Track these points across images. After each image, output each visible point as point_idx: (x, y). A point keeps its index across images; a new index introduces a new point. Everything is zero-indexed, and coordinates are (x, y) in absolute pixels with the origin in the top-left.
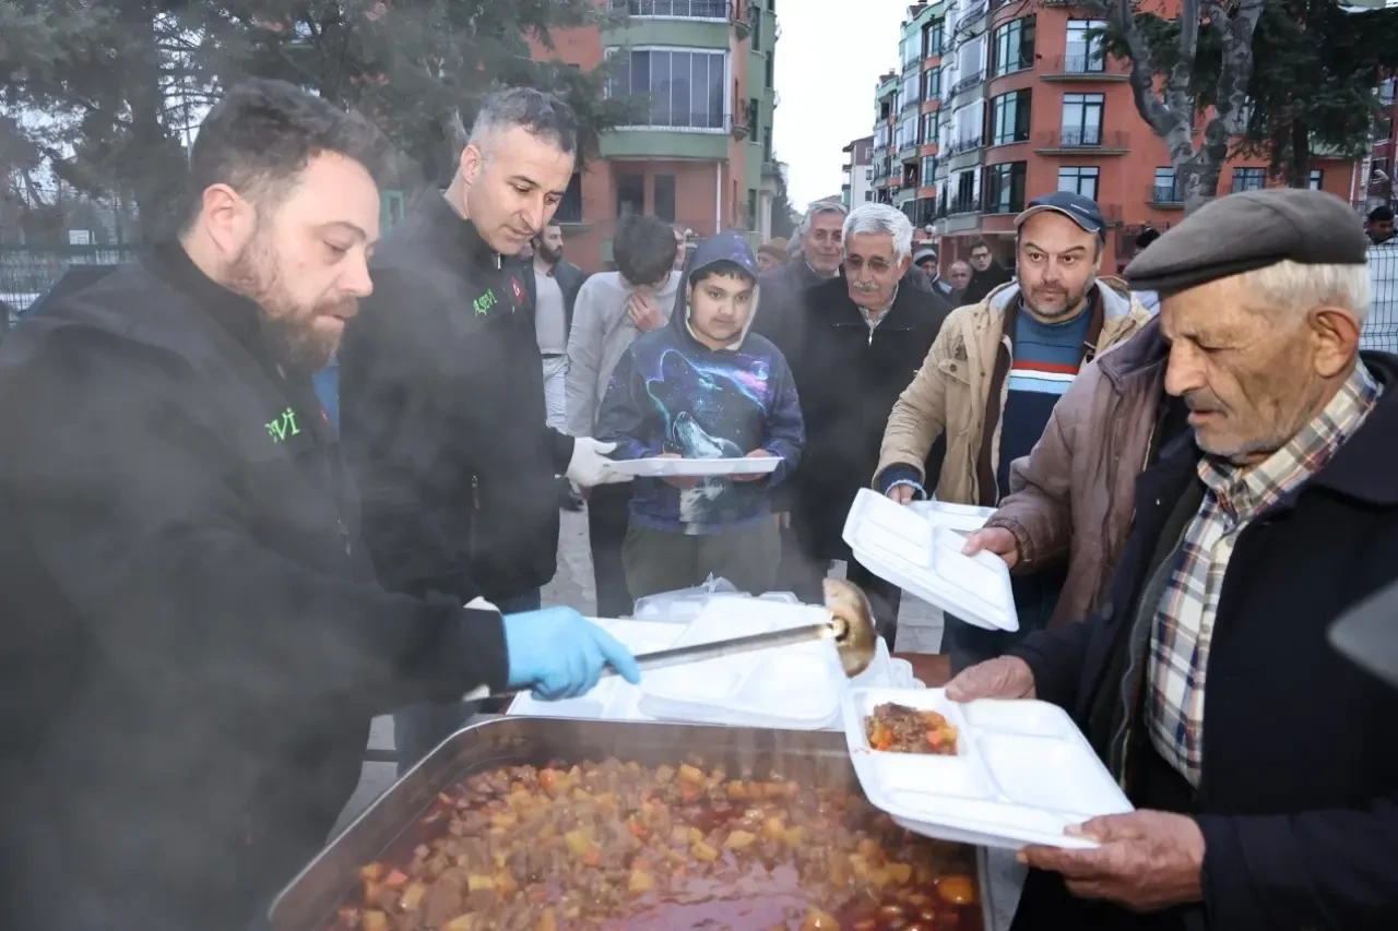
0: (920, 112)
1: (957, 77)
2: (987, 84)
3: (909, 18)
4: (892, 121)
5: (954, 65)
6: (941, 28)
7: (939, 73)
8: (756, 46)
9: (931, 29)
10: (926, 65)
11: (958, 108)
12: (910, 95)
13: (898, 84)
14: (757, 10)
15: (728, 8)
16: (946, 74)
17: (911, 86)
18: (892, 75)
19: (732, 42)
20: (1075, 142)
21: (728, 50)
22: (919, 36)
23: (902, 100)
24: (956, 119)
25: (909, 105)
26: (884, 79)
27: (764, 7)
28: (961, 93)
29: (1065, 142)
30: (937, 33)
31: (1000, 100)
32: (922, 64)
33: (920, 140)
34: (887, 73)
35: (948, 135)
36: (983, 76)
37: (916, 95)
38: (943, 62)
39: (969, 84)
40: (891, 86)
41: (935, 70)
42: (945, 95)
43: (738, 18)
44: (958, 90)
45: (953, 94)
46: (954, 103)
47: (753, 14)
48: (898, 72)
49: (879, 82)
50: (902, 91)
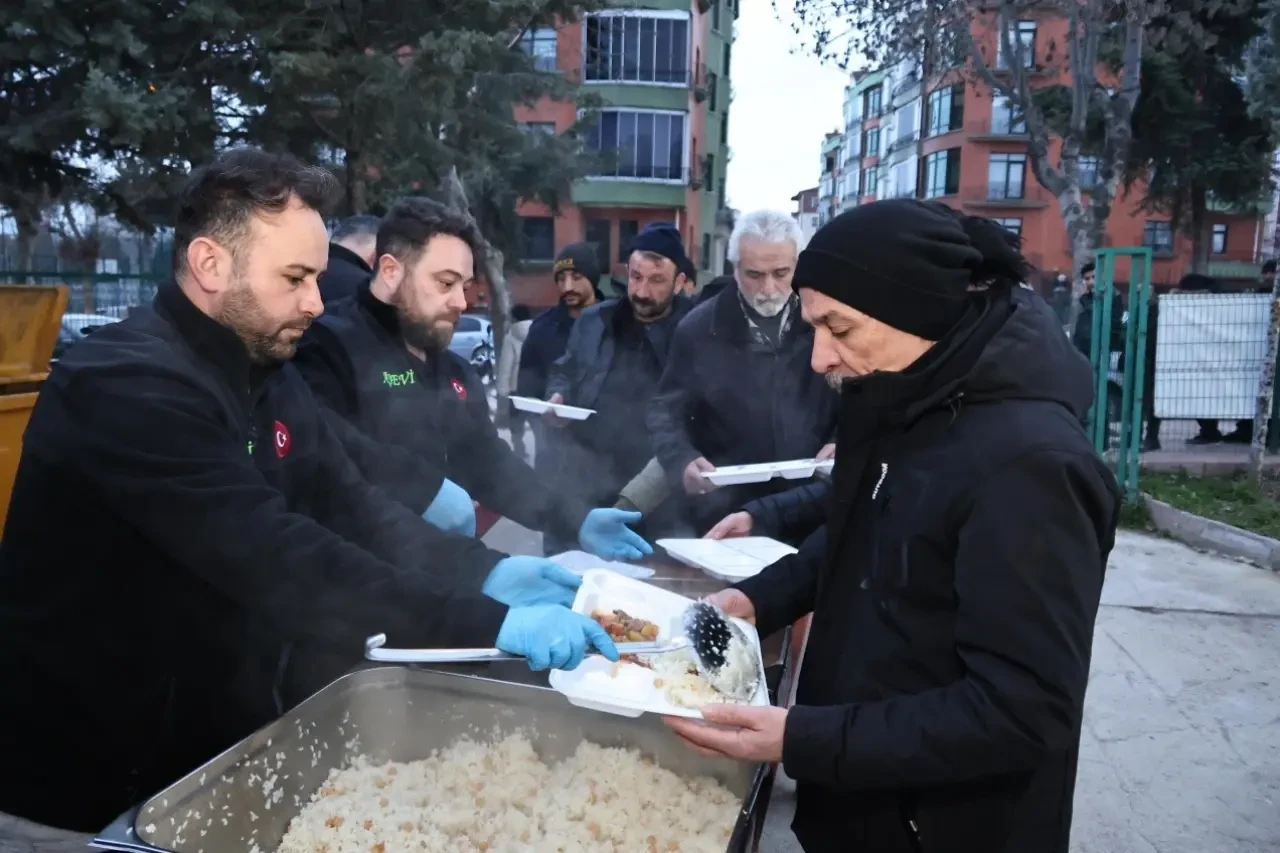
0: (861, 166)
1: (894, 137)
2: (920, 144)
3: (852, 83)
4: (836, 174)
5: (890, 126)
6: (880, 93)
7: (878, 132)
8: (712, 108)
9: (871, 93)
10: (866, 125)
11: (894, 164)
12: (852, 151)
13: (841, 140)
14: (714, 76)
15: (687, 75)
16: (884, 133)
17: (853, 143)
18: (836, 133)
19: (691, 104)
20: (1000, 196)
21: (687, 111)
22: (861, 99)
23: (844, 155)
24: (892, 174)
25: (852, 160)
26: (829, 136)
27: (720, 74)
28: (898, 150)
29: (991, 196)
30: (877, 96)
31: (932, 158)
32: (863, 124)
33: (861, 192)
34: (832, 131)
35: (885, 187)
36: (917, 136)
37: (858, 150)
38: (882, 122)
39: (904, 142)
40: (835, 143)
41: (875, 130)
42: (883, 152)
43: (697, 82)
44: (895, 148)
45: (890, 151)
46: (891, 159)
47: (710, 80)
48: (842, 131)
49: (824, 139)
50: (845, 147)
